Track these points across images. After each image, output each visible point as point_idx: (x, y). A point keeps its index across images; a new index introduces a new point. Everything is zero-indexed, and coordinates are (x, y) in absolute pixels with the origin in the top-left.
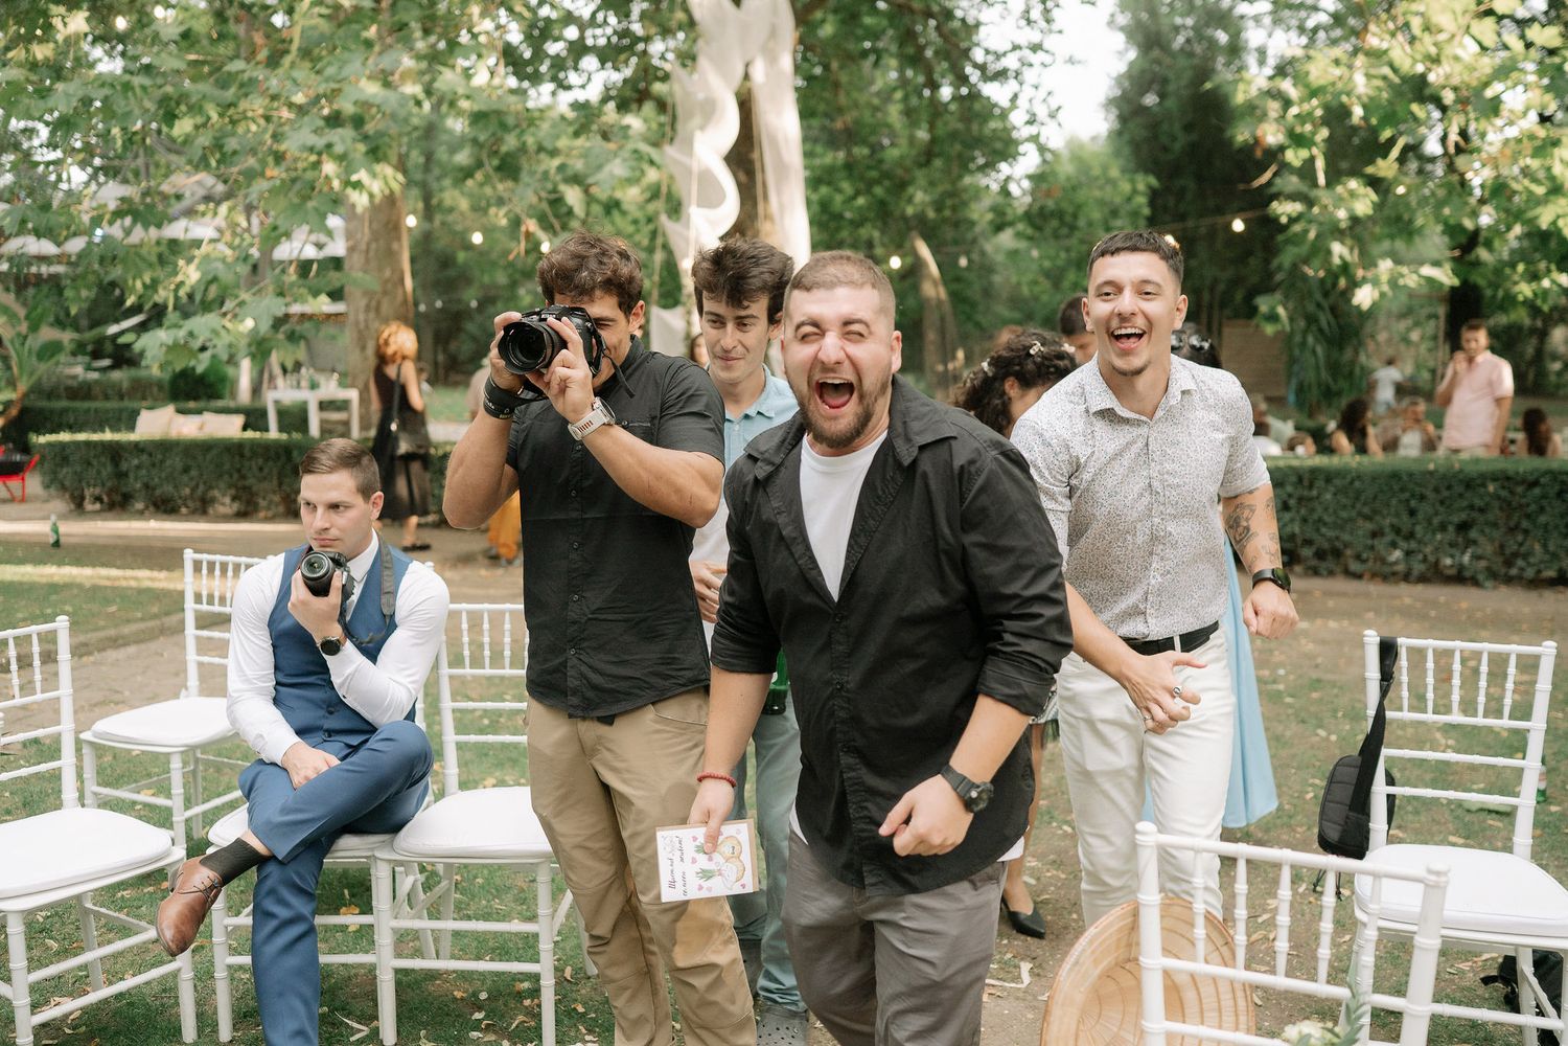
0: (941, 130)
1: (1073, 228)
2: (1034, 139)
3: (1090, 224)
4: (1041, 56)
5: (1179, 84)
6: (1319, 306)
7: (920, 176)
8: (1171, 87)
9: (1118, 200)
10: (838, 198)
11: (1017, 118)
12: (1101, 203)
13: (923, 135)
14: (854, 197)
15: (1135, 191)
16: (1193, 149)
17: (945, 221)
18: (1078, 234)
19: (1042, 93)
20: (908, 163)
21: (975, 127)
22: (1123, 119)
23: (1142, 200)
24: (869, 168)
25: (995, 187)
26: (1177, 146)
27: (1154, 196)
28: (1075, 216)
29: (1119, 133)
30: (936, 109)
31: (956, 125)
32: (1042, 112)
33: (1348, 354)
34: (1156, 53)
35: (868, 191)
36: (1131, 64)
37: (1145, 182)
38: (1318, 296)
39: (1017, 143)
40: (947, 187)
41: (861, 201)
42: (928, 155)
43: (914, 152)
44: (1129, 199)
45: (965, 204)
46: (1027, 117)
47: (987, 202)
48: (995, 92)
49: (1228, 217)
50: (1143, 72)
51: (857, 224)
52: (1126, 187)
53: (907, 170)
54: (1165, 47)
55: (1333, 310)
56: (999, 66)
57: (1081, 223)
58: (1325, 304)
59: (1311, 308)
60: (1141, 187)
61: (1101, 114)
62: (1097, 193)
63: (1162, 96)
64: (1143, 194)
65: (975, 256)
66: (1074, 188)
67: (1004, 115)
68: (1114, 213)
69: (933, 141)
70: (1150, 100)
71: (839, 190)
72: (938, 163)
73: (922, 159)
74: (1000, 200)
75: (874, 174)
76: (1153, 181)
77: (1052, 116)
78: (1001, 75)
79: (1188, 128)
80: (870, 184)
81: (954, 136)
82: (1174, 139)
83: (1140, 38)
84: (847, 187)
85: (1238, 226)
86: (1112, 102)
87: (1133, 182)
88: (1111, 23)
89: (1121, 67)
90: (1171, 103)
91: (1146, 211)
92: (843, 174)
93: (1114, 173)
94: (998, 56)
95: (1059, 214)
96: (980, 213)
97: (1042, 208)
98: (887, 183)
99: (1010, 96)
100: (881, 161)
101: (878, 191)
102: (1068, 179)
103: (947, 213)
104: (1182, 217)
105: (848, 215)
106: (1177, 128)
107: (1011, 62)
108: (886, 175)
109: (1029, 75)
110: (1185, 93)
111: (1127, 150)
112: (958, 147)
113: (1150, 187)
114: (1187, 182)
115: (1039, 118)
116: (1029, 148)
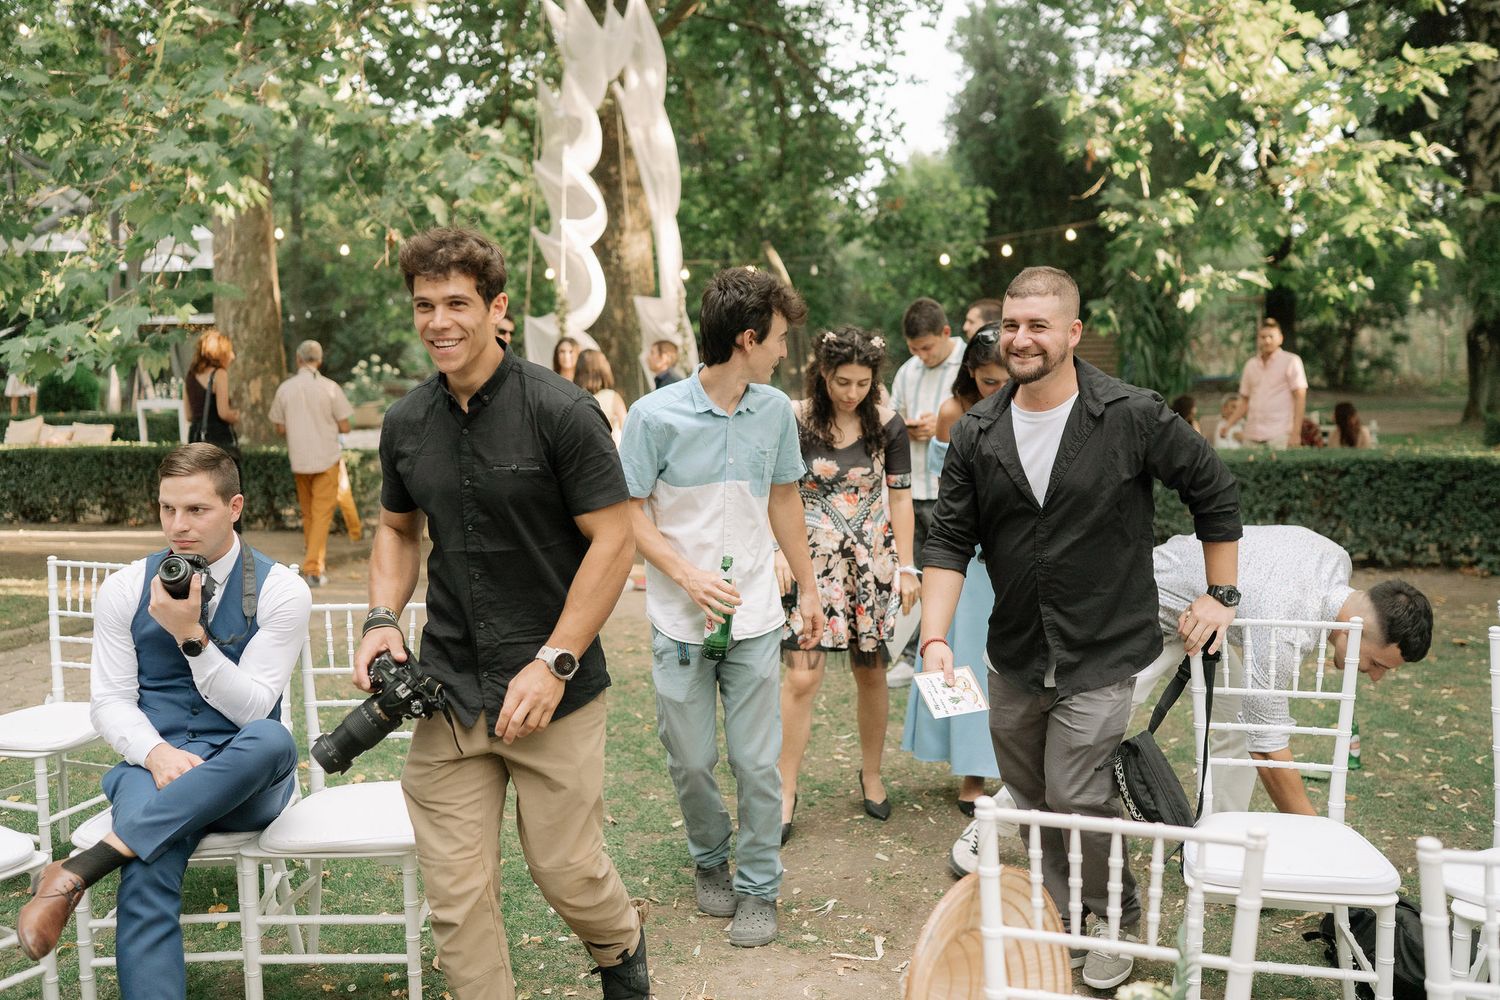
0: (791, 146)
1: (917, 238)
2: (880, 154)
3: (933, 234)
4: (884, 76)
5: (1014, 103)
6: (1147, 309)
7: (773, 189)
8: (1007, 106)
9: (958, 211)
10: (695, 211)
11: (863, 134)
12: (944, 214)
13: (774, 150)
14: (711, 209)
15: (974, 203)
16: (1028, 163)
17: (796, 231)
18: (921, 244)
19: (886, 111)
20: (761, 177)
21: (823, 143)
22: (962, 135)
23: (981, 211)
24: (724, 182)
25: (843, 199)
26: (1014, 161)
27: (993, 208)
28: (919, 227)
29: (959, 149)
30: (787, 126)
31: (806, 141)
32: (886, 129)
33: (1173, 356)
34: (992, 73)
35: (724, 204)
36: (969, 84)
37: (984, 194)
38: (1146, 301)
39: (864, 158)
40: (798, 199)
41: (716, 213)
42: (779, 170)
43: (765, 166)
44: (969, 211)
45: (815, 216)
46: (872, 133)
47: (836, 214)
48: (843, 110)
49: (1061, 228)
50: (980, 90)
51: (714, 235)
52: (967, 199)
53: (760, 184)
54: (1001, 68)
55: (1160, 313)
56: (845, 85)
57: (925, 233)
58: (1152, 307)
59: (1140, 312)
60: (980, 199)
61: (943, 131)
62: (940, 205)
63: (999, 114)
64: (983, 206)
65: (826, 266)
66: (918, 201)
67: (851, 132)
68: (956, 224)
69: (784, 156)
70: (988, 117)
71: (696, 203)
72: (789, 177)
73: (774, 173)
74: (848, 211)
75: (729, 187)
76: (991, 193)
77: (896, 132)
78: (847, 94)
79: (1023, 143)
80: (725, 197)
81: (803, 150)
82: (1010, 154)
83: (977, 58)
84: (703, 200)
85: (1071, 235)
86: (950, 119)
87: (972, 193)
88: (950, 44)
89: (961, 87)
90: (1006, 120)
91: (986, 222)
92: (700, 187)
93: (955, 186)
94: (845, 76)
95: (904, 225)
96: (829, 224)
97: (887, 219)
98: (741, 196)
99: (856, 113)
100: (735, 175)
101: (733, 203)
102: (912, 192)
103: (799, 224)
104: (1019, 228)
105: (704, 226)
106: (1013, 142)
107: (856, 81)
108: (740, 189)
109: (874, 94)
110: (1020, 111)
111: (966, 165)
112: (807, 161)
113: (988, 199)
114: (1023, 195)
115: (883, 135)
116: (875, 163)
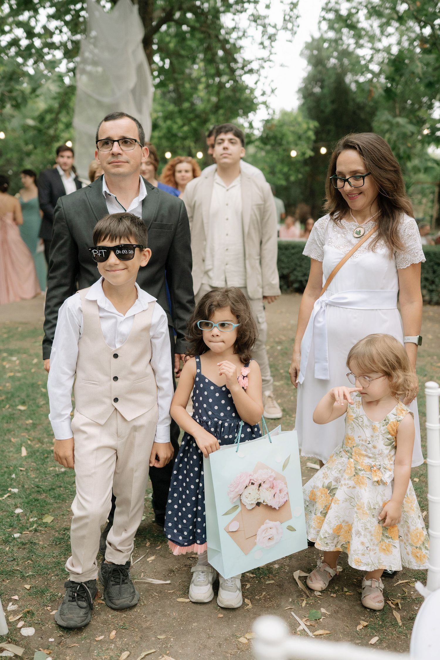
0: (222, 95)
1: (280, 145)
2: (264, 103)
3: (288, 143)
4: (268, 63)
5: (330, 81)
7: (213, 118)
8: (326, 83)
9: (301, 132)
10: (175, 127)
11: (257, 93)
12: (293, 132)
13: (214, 99)
14: (183, 126)
15: (309, 129)
16: (334, 112)
18: (282, 147)
19: (269, 81)
20: (208, 111)
21: (238, 95)
22: (305, 97)
23: (311, 134)
24: (190, 113)
25: (246, 124)
26: (328, 110)
27: (317, 133)
28: (281, 139)
29: (303, 105)
30: (221, 86)
31: (230, 93)
32: (268, 91)
34: (320, 68)
35: (189, 124)
36: (309, 74)
39: (257, 104)
41: (186, 128)
42: (217, 107)
43: (210, 106)
44: (306, 132)
46: (261, 93)
50: (314, 76)
51: (184, 138)
52: (305, 126)
53: (207, 114)
54: (324, 66)
56: (249, 67)
57: (284, 142)
60: (312, 126)
62: (292, 129)
63: (322, 87)
64: (313, 130)
66: (281, 126)
67: (252, 91)
68: (300, 138)
69: (219, 101)
70: (317, 90)
71: (175, 123)
72: (221, 111)
73: (214, 110)
74: (249, 130)
75: (191, 116)
76: (317, 124)
77: (273, 91)
78: (251, 71)
79: (333, 102)
80: (190, 120)
81: (228, 98)
82: (326, 107)
83: (314, 61)
84: (179, 121)
86: (300, 90)
87: (308, 123)
88: (302, 54)
89: (305, 74)
90: (326, 90)
91: (313, 137)
92: (178, 115)
93: (300, 119)
94: (250, 62)
95: (275, 138)
97: (267, 135)
98: (198, 120)
99: (255, 81)
100: (195, 110)
101: (194, 124)
102: (279, 122)
104: (330, 140)
105: (180, 134)
106: (328, 101)
107: (255, 66)
108: (197, 116)
109: (262, 71)
110: (332, 85)
111: (306, 112)
112: (230, 104)
113: (315, 127)
114: (332, 127)
115: (267, 93)
116: (262, 107)
